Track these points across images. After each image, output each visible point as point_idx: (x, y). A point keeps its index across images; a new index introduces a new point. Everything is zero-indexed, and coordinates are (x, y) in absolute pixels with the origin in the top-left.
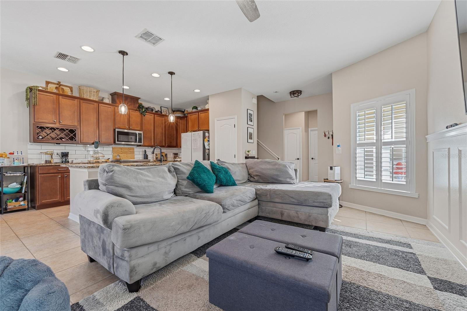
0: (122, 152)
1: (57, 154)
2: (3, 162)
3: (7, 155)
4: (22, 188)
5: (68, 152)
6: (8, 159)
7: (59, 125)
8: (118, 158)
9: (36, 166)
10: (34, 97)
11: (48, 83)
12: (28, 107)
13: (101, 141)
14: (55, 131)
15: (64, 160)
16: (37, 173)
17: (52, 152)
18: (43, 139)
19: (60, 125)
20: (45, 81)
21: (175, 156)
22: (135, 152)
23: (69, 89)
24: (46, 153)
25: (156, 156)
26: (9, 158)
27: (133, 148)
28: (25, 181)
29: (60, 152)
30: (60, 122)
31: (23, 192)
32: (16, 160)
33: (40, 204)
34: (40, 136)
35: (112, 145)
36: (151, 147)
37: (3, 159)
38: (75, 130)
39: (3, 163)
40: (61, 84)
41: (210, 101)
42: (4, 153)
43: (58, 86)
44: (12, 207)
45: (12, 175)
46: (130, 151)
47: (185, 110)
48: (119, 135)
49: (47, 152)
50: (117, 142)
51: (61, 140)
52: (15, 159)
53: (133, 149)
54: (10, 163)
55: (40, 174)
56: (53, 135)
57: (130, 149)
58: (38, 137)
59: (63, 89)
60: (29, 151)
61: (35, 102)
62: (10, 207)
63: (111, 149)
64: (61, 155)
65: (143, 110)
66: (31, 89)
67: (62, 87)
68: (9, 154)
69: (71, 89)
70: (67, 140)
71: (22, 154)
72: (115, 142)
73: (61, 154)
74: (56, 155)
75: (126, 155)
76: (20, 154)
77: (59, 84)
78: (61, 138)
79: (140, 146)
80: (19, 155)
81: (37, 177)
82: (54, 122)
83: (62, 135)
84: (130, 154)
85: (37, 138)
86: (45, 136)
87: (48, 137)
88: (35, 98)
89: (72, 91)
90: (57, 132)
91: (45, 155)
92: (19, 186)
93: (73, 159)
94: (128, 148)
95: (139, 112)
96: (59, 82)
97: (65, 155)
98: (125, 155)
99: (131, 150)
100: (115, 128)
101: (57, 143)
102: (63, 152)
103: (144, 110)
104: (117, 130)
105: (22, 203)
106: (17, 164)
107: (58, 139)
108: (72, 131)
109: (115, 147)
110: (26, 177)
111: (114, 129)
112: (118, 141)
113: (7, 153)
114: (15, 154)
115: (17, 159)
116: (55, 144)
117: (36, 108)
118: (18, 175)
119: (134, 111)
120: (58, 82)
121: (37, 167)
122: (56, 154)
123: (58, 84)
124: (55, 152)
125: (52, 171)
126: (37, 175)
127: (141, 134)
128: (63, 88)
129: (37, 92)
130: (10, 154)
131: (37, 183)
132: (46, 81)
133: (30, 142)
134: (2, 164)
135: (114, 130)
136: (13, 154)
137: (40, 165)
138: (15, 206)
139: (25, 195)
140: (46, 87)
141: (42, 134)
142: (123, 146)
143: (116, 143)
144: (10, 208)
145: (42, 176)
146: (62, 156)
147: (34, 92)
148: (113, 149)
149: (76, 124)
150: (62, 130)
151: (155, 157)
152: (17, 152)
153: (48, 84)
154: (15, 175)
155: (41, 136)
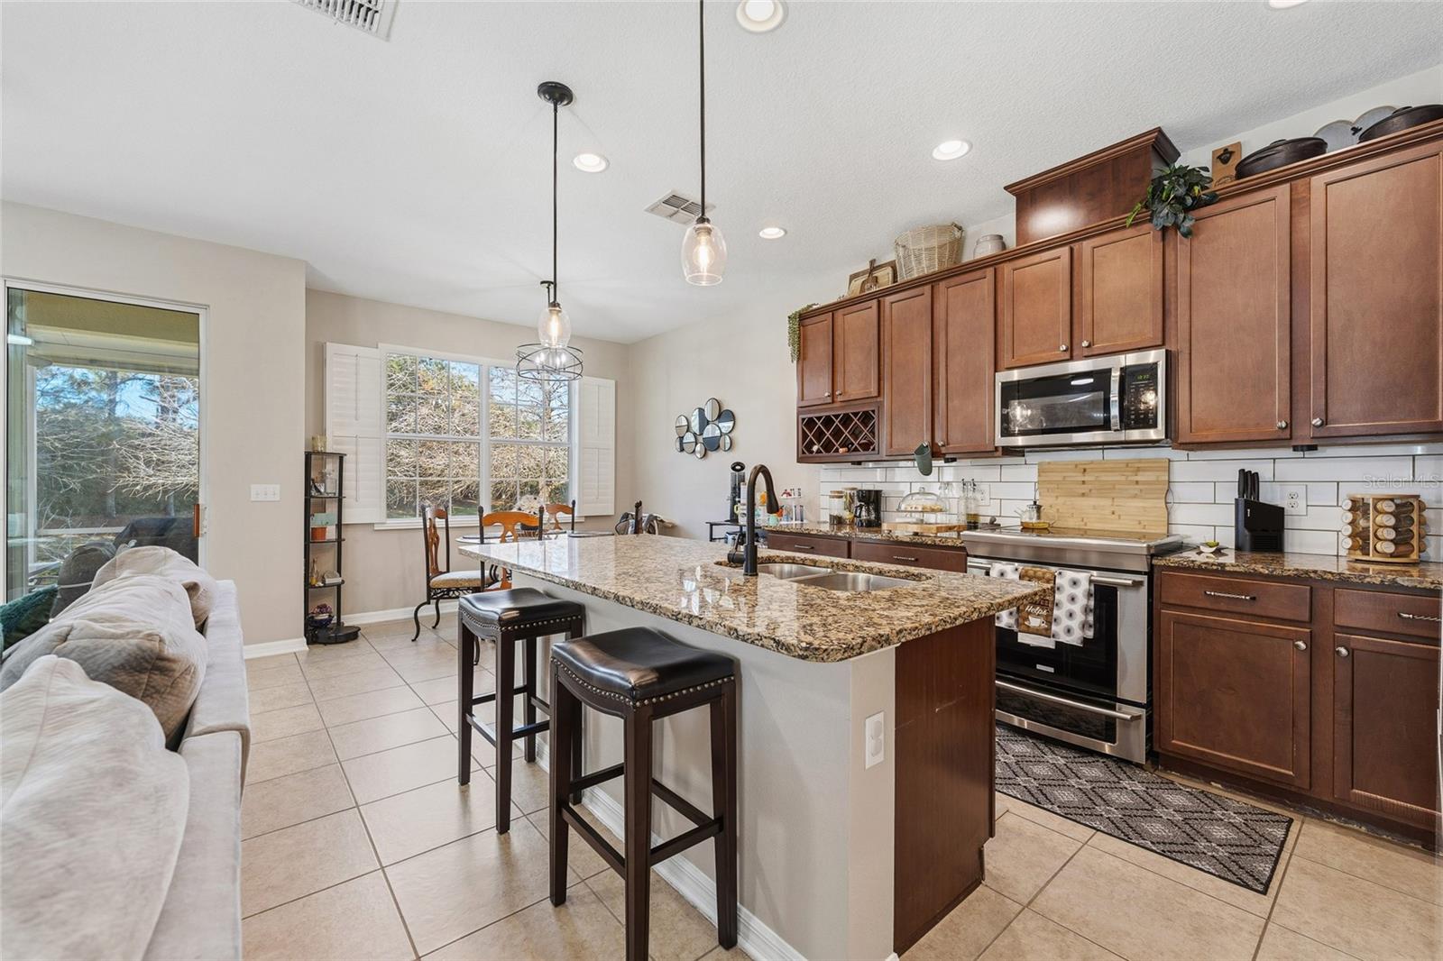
0: (1084, 489)
5: (877, 490)
14: (833, 427)
18: (811, 455)
19: (841, 404)
23: (889, 269)
27: (1158, 461)
34: (807, 445)
38: (874, 412)
43: (867, 278)
46: (1137, 482)
50: (999, 441)
53: (1164, 466)
57: (1138, 469)
58: (805, 447)
63: (1035, 470)
75: (1109, 502)
82: (828, 397)
84: (1135, 496)
85: (803, 450)
90: (836, 429)
94: (1128, 463)
97: (872, 499)
98: (1106, 502)
99: (1143, 477)
101: (853, 463)
102: (857, 490)
104: (1003, 378)
107: (837, 448)
108: (867, 418)
109: (1055, 464)
112: (1004, 433)
119: (1114, 237)
123: (869, 271)
127: (1153, 365)
142: (1095, 455)
143: (997, 444)
148: (1040, 472)
149: (873, 390)
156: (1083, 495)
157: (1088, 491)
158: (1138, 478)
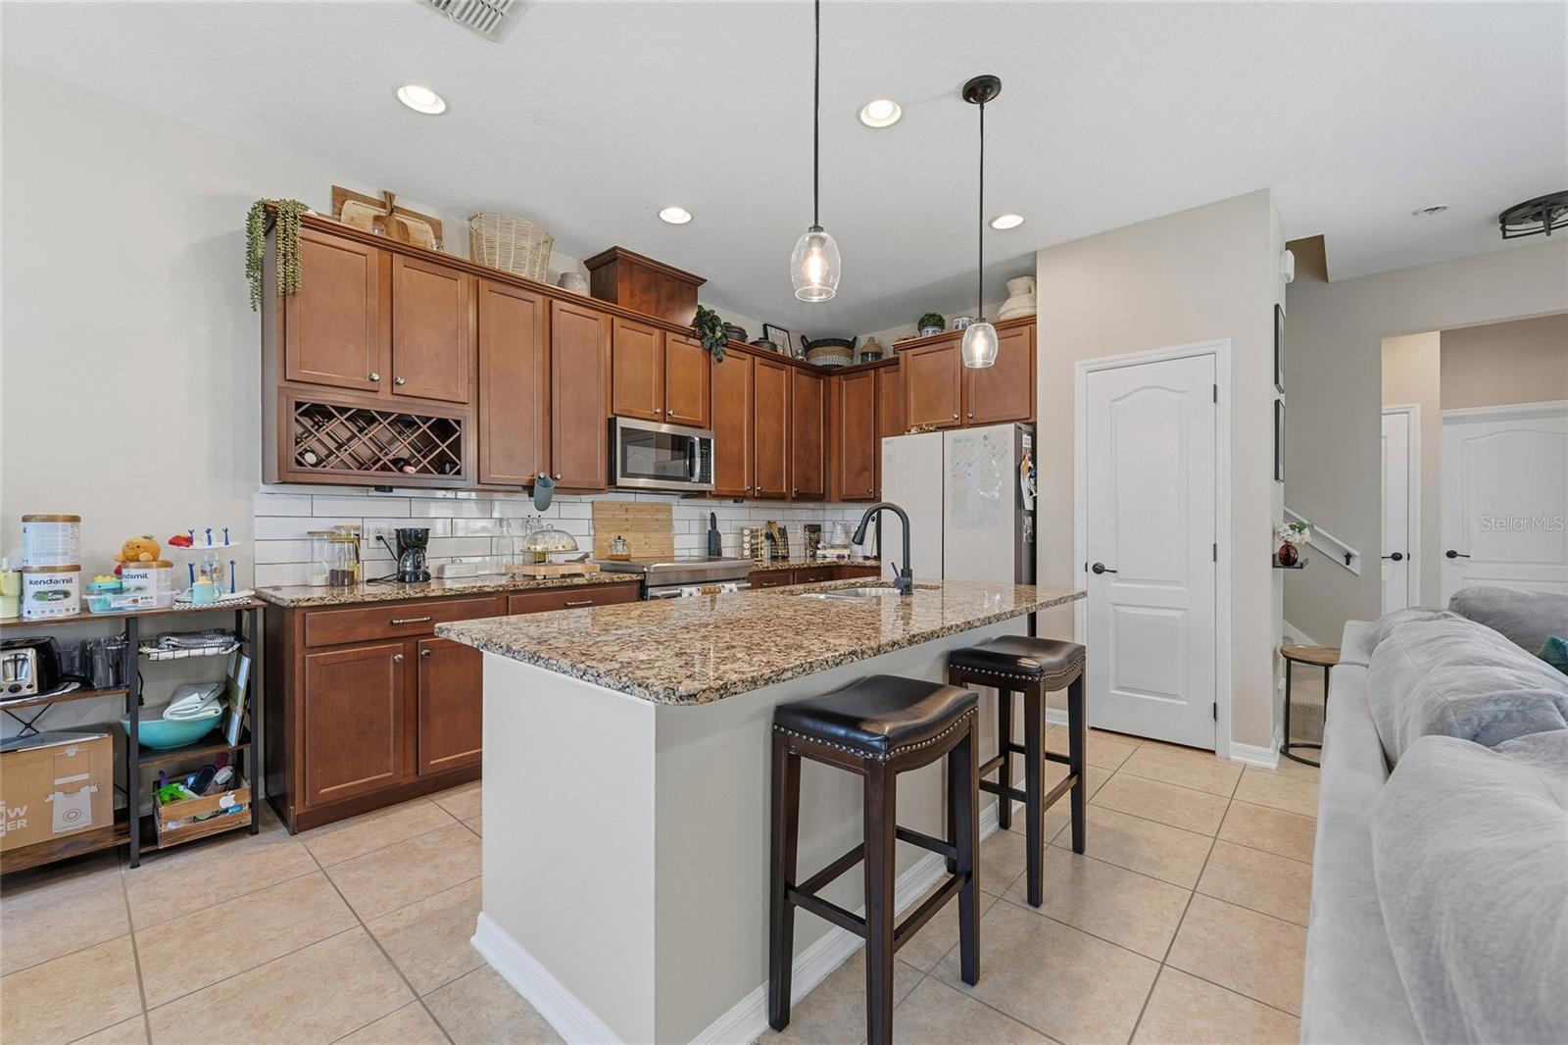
0: (631, 525)
1: (379, 538)
2: (139, 589)
3: (159, 550)
4: (226, 716)
5: (428, 530)
6: (163, 570)
7: (391, 398)
8: (620, 550)
9: (295, 607)
10: (284, 255)
11: (340, 196)
12: (258, 307)
13: (559, 477)
14: (374, 430)
15: (409, 567)
16: (298, 647)
17: (358, 528)
18: (319, 468)
19: (396, 398)
20: (330, 190)
21: (812, 536)
22: (674, 523)
23: (427, 227)
24: (333, 536)
25: (753, 541)
26: (167, 564)
27: (665, 504)
28: (242, 683)
29: (389, 527)
30: (393, 382)
31: (233, 738)
32: (204, 572)
33: (310, 806)
34: (306, 451)
35: (599, 491)
36: (735, 502)
37: (141, 572)
38: (458, 423)
39: (139, 595)
40: (395, 203)
41: (1047, 278)
42: (145, 538)
43: (383, 212)
44: (181, 825)
45: (181, 654)
46: (658, 520)
47: (855, 338)
48: (629, 448)
49: (336, 527)
50: (621, 481)
51: (397, 473)
52: (197, 569)
53: (668, 508)
54: (175, 592)
55: (311, 648)
56: (361, 447)
57: (658, 510)
58: (301, 454)
59: (403, 227)
60: (260, 527)
61: (290, 280)
62: (171, 826)
63: (588, 508)
64: (395, 542)
65: (714, 333)
66: (270, 216)
67: (399, 217)
68: (172, 542)
69: (436, 226)
70: (424, 470)
71: (227, 543)
72: (611, 480)
73: (398, 536)
74: (373, 542)
76: (218, 540)
77: (388, 202)
78: (399, 463)
79: (701, 494)
80: (215, 549)
81: (298, 665)
82: (372, 380)
83: (402, 449)
84: (657, 531)
85: (297, 459)
86: (331, 453)
87: (344, 455)
88: (290, 257)
89: (439, 238)
90: (380, 431)
91: (326, 545)
92: (214, 710)
93: (442, 561)
94: (652, 505)
95: (698, 342)
96: (390, 196)
97: (412, 542)
98: (642, 536)
99: (660, 516)
100: (611, 416)
101: (378, 488)
102: (404, 531)
103: (719, 334)
104: (621, 422)
105: (227, 801)
106: (203, 595)
107: (384, 468)
108: (445, 428)
109: (602, 503)
110: (246, 662)
111: (609, 419)
112: (625, 475)
113: (162, 539)
114: (199, 544)
115: (208, 568)
116: (373, 492)
117: (296, 307)
118: (209, 652)
119: (683, 339)
120: (385, 193)
121: (298, 614)
122: (372, 538)
123: (383, 205)
124: (371, 527)
125: (364, 632)
126: (298, 656)
127: (709, 441)
128: (402, 223)
129: (300, 231)
130: (176, 541)
131: (298, 686)
132: (334, 188)
133: (264, 482)
134: (135, 601)
135: (611, 424)
136: (189, 541)
137: (310, 603)
138: (195, 819)
139: (240, 753)
140: (334, 213)
141: (316, 446)
142: (641, 498)
143: (618, 484)
144: (170, 834)
145: (322, 662)
146: (402, 550)
147: (285, 230)
148: (594, 508)
149: (463, 392)
150: (405, 422)
151: (746, 546)
152: (208, 531)
153: (343, 205)
154: (193, 652)
155: (313, 452)
156: (627, 530)
157: (629, 527)
158: (658, 517)
